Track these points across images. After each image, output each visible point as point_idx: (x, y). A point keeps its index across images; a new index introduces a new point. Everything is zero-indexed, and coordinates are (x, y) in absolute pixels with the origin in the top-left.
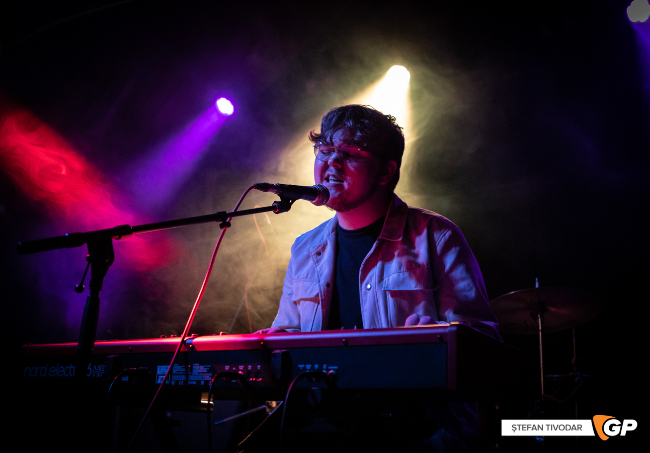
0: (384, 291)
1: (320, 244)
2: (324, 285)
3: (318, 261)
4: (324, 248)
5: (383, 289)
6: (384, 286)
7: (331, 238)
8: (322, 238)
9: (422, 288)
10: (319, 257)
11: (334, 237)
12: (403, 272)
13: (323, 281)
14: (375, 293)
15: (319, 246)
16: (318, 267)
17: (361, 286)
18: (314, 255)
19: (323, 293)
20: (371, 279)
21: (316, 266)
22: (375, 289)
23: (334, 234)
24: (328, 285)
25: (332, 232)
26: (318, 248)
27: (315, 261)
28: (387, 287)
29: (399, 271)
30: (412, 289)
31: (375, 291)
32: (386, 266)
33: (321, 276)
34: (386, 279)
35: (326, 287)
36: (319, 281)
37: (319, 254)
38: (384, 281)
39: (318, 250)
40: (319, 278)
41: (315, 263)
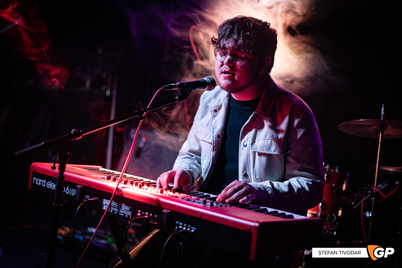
0: (253, 151)
1: (217, 105)
2: (216, 136)
3: (214, 116)
4: (220, 108)
5: (253, 150)
6: (254, 148)
7: (225, 102)
8: (220, 101)
9: (278, 153)
10: (215, 114)
11: (227, 101)
12: (267, 139)
13: (215, 133)
14: (248, 150)
15: (217, 106)
16: (214, 121)
17: (241, 143)
18: (212, 111)
19: (214, 142)
20: (247, 139)
21: (213, 120)
22: (249, 147)
23: (228, 99)
24: (219, 136)
25: (227, 97)
26: (216, 107)
27: (213, 116)
28: (256, 148)
29: (265, 139)
30: (271, 153)
31: (249, 149)
32: (258, 133)
33: (215, 128)
34: (256, 142)
35: (217, 138)
36: (213, 132)
37: (216, 111)
38: (255, 143)
39: (216, 108)
40: (213, 129)
41: (212, 117)
